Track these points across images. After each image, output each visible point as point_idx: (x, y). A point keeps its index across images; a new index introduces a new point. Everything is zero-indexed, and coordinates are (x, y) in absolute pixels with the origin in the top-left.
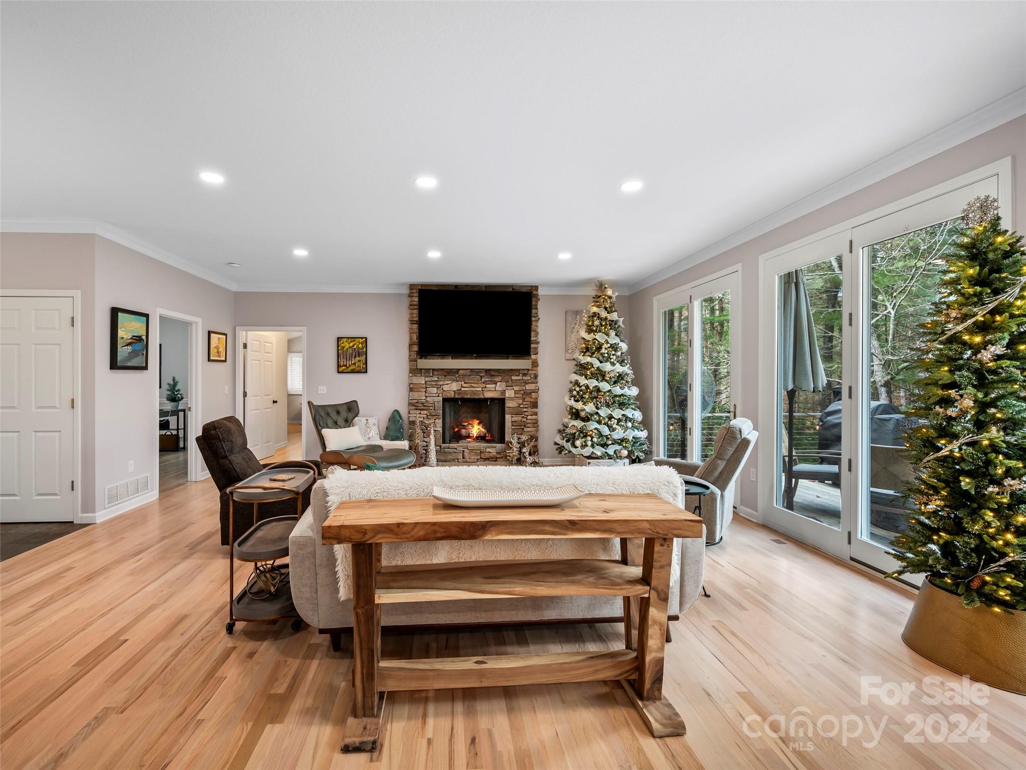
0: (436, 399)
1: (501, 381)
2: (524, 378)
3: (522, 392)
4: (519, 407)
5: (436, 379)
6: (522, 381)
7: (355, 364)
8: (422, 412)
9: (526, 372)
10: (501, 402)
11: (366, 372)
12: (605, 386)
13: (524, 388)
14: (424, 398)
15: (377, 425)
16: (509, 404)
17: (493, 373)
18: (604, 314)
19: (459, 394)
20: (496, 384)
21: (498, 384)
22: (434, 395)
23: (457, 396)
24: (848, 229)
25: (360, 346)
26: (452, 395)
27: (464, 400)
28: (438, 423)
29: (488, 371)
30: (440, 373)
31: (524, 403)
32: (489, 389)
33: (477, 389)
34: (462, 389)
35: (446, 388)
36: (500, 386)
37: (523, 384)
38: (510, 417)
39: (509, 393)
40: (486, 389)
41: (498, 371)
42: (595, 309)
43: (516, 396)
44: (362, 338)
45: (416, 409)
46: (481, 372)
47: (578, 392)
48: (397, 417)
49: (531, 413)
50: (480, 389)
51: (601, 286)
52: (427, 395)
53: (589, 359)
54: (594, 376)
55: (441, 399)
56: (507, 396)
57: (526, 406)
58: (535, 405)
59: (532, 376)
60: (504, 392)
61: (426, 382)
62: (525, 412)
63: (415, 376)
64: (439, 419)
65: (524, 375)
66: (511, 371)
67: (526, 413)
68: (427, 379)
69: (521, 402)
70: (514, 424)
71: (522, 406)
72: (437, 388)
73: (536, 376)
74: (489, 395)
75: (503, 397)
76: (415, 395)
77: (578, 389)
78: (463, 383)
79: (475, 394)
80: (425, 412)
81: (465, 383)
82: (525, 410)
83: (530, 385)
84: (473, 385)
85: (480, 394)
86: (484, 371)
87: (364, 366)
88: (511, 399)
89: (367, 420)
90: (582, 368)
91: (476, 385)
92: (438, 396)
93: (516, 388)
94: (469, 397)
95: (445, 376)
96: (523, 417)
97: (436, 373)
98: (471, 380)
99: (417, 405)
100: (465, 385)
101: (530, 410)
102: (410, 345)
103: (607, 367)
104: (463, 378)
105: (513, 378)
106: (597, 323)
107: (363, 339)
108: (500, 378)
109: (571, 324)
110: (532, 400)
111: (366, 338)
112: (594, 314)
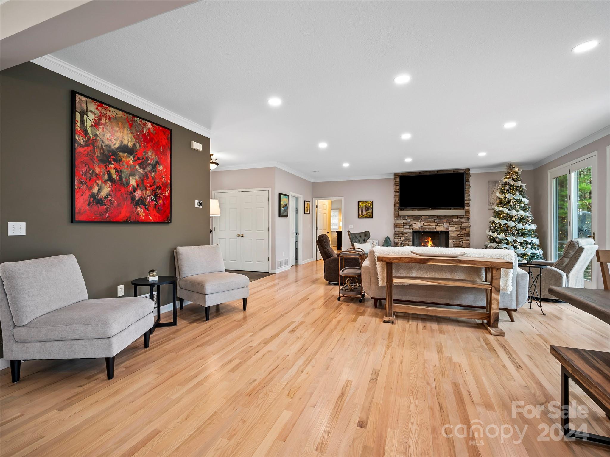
0: (409, 231)
1: (446, 222)
2: (461, 220)
3: (460, 228)
4: (458, 236)
5: (409, 221)
6: (459, 222)
7: (367, 214)
8: (401, 238)
9: (462, 217)
10: (447, 233)
11: (372, 218)
12: (511, 224)
13: (461, 226)
14: (402, 231)
15: (378, 244)
16: (451, 234)
17: (442, 218)
18: (512, 183)
19: (421, 229)
20: (443, 223)
21: (445, 223)
22: (408, 229)
23: (420, 230)
25: (369, 205)
26: (418, 229)
27: (425, 232)
28: (410, 244)
29: (439, 217)
30: (411, 218)
31: (461, 234)
32: (439, 226)
33: (432, 226)
34: (424, 226)
35: (414, 225)
36: (446, 224)
37: (460, 223)
38: (452, 242)
39: (452, 228)
40: (437, 226)
41: (445, 216)
42: (506, 180)
43: (456, 230)
44: (370, 201)
45: (398, 236)
46: (434, 217)
47: (494, 228)
48: (388, 240)
49: (465, 240)
50: (434, 226)
51: (510, 166)
52: (404, 229)
53: (501, 209)
54: (504, 218)
55: (411, 231)
56: (450, 230)
57: (462, 236)
58: (468, 235)
59: (466, 219)
60: (448, 228)
61: (403, 222)
62: (461, 239)
63: (398, 219)
64: (410, 241)
65: (461, 218)
66: (453, 217)
67: (462, 240)
68: (404, 221)
69: (459, 233)
70: (454, 245)
71: (459, 235)
72: (410, 225)
73: (468, 219)
74: (439, 229)
75: (447, 230)
76: (398, 229)
77: (494, 226)
78: (424, 223)
79: (431, 229)
80: (403, 238)
81: (425, 223)
82: (461, 237)
83: (464, 224)
84: (430, 224)
85: (434, 229)
86: (436, 216)
87: (371, 215)
88: (453, 231)
89: (373, 241)
90: (498, 214)
91: (431, 224)
92: (410, 230)
93: (456, 226)
94: (427, 230)
95: (414, 219)
96: (460, 242)
97: (409, 218)
98: (429, 221)
99: (398, 234)
100: (425, 224)
101: (464, 238)
102: (395, 204)
103: (514, 213)
104: (424, 220)
105: (454, 220)
106: (507, 188)
107: (371, 202)
108: (446, 220)
109: (491, 189)
110: (466, 232)
111: (372, 201)
112: (506, 183)
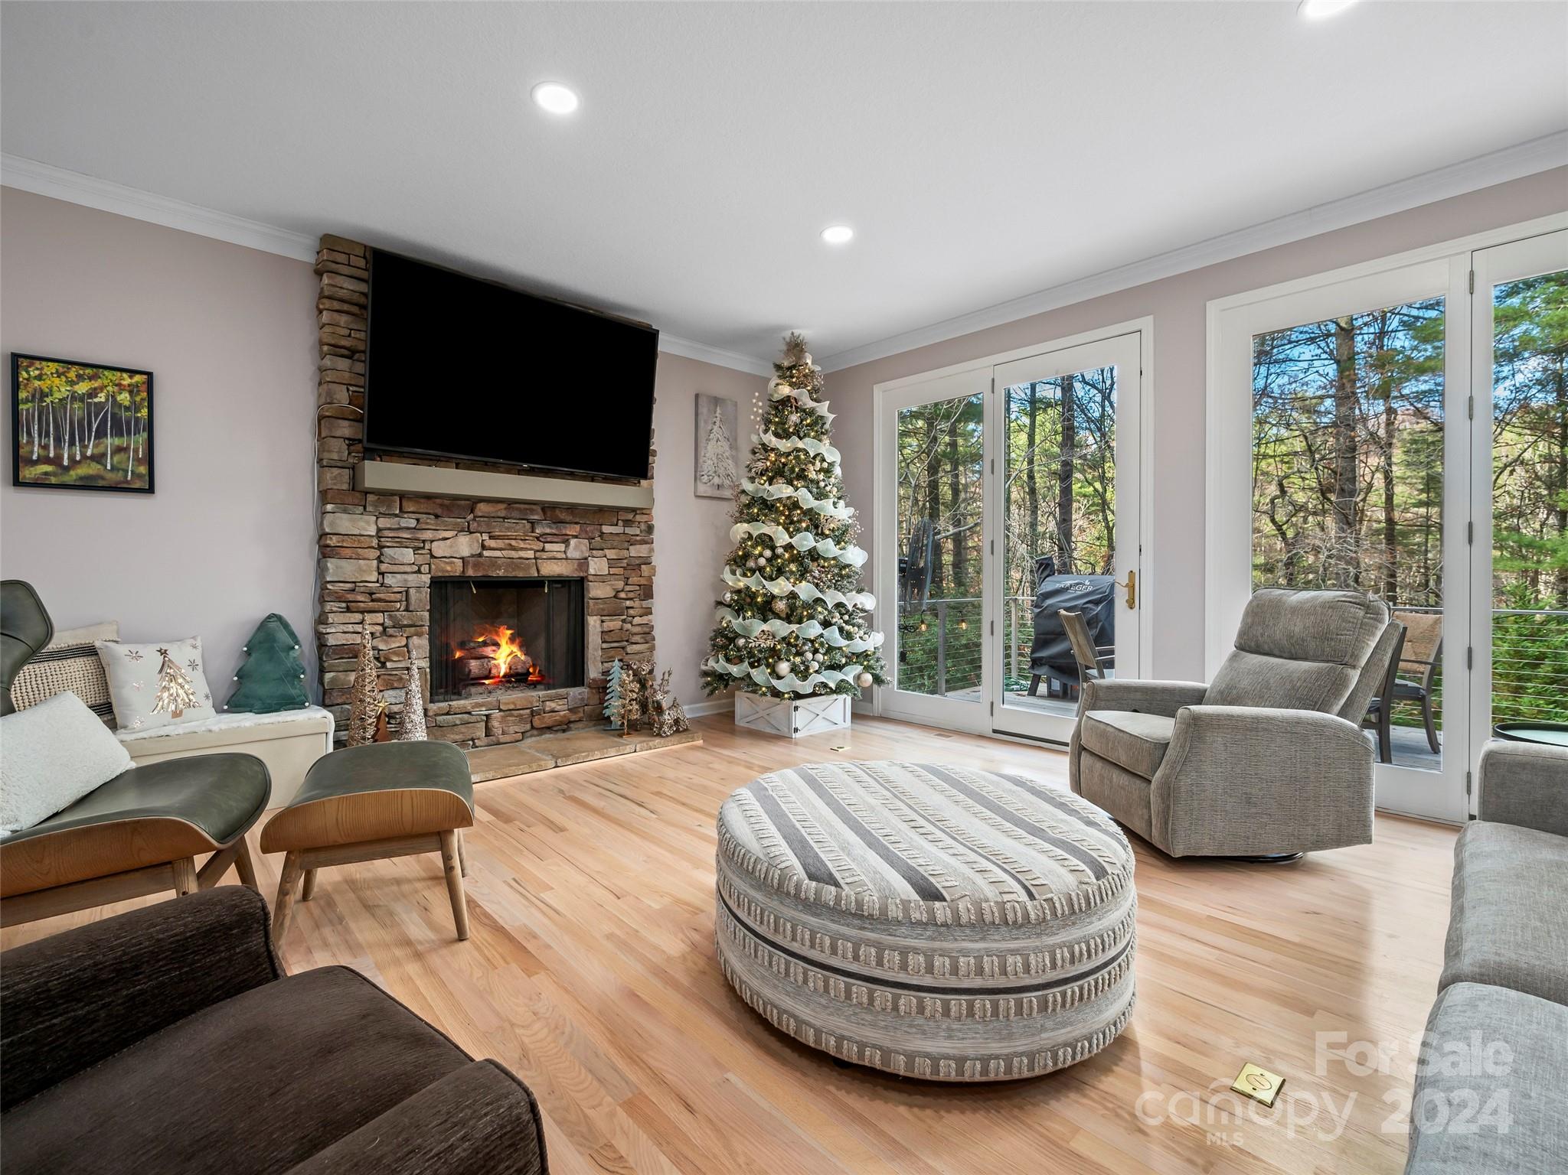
0: (413, 580)
1: (576, 537)
2: (628, 530)
3: (624, 563)
4: (615, 597)
5: (413, 523)
6: (623, 537)
7: (99, 458)
8: (368, 617)
9: (630, 516)
10: (574, 588)
11: (150, 490)
12: (826, 547)
13: (625, 553)
14: (374, 577)
15: (200, 668)
16: (597, 591)
17: (563, 516)
18: (807, 401)
19: (476, 566)
20: (566, 542)
21: (573, 542)
22: (408, 569)
23: (470, 572)
24: (1463, 253)
25: (124, 398)
26: (455, 569)
27: (488, 585)
28: (419, 647)
29: (549, 509)
30: (423, 508)
31: (628, 588)
32: (551, 555)
33: (522, 554)
34: (486, 553)
35: (439, 549)
36: (576, 547)
37: (626, 544)
38: (599, 622)
39: (597, 566)
40: (545, 555)
41: (572, 508)
42: (785, 390)
43: (612, 571)
44: (133, 372)
45: (348, 610)
46: (532, 511)
47: (769, 560)
49: (641, 611)
50: (530, 554)
51: (796, 347)
52: (384, 567)
55: (426, 579)
56: (592, 571)
57: (631, 595)
58: (647, 592)
59: (643, 527)
60: (583, 563)
61: (379, 530)
62: (628, 608)
63: (345, 511)
64: (419, 635)
65: (628, 523)
66: (602, 512)
67: (631, 612)
68: (384, 522)
69: (620, 584)
70: (607, 638)
71: (622, 595)
72: (416, 549)
73: (650, 529)
74: (551, 569)
75: (582, 574)
76: (346, 569)
77: (768, 553)
78: (485, 537)
79: (517, 567)
80: (379, 618)
81: (491, 538)
82: (628, 603)
83: (638, 546)
84: (513, 543)
85: (528, 567)
86: (538, 508)
87: (143, 470)
88: (601, 578)
89: (163, 653)
91: (522, 545)
92: (419, 572)
93: (611, 554)
94: (501, 573)
95: (437, 516)
96: (624, 621)
97: (410, 506)
98: (508, 529)
99: (350, 597)
100: (492, 543)
101: (637, 603)
102: (321, 418)
104: (488, 525)
105: (606, 529)
106: (794, 418)
107: (137, 378)
108: (578, 527)
109: (706, 422)
110: (643, 581)
111: (150, 375)
112: (786, 401)
